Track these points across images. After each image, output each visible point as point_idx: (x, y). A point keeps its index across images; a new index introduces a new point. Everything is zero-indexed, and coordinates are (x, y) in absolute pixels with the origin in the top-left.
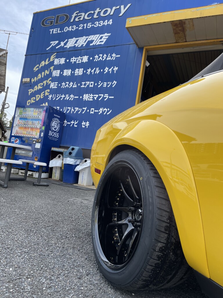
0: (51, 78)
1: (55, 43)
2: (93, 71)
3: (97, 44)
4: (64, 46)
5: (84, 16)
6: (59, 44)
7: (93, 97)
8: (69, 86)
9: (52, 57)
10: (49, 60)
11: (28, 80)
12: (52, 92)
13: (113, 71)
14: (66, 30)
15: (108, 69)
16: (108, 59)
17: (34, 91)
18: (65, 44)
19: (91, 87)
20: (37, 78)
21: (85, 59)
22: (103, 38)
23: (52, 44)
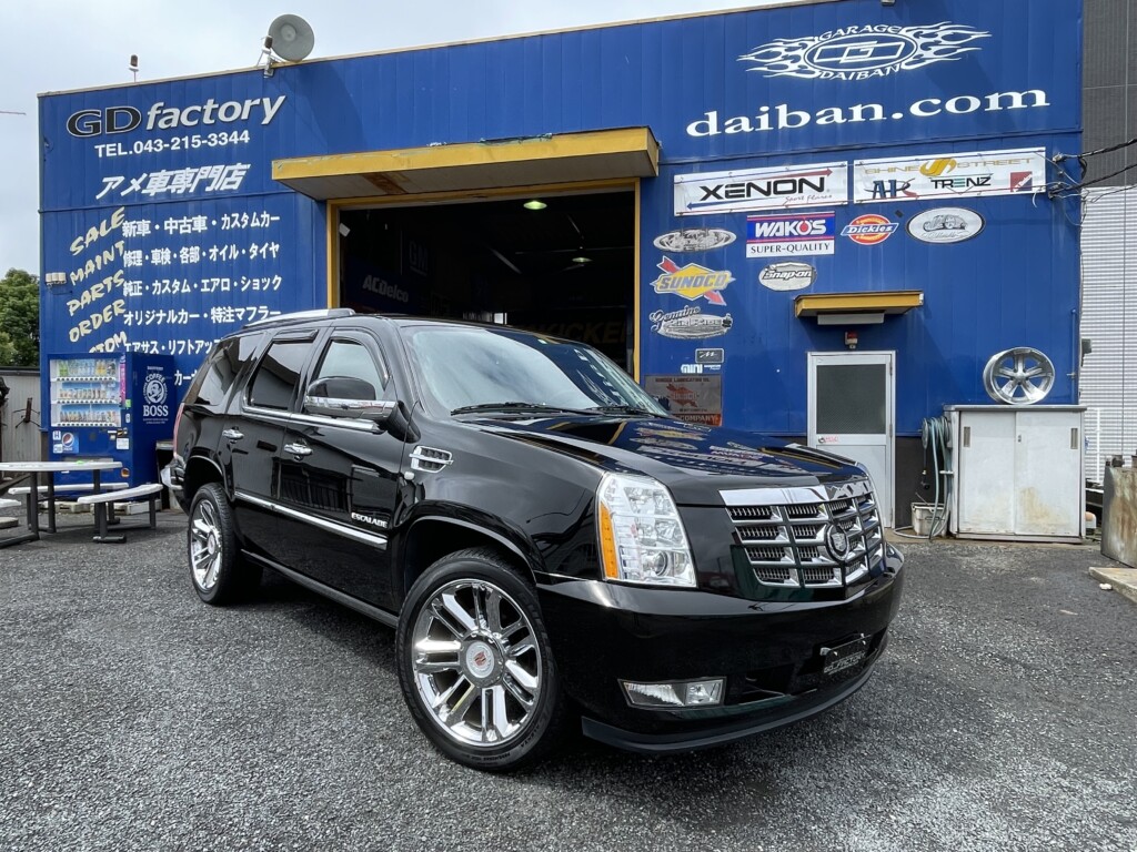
0: (121, 272)
1: (115, 182)
2: (223, 252)
3: (222, 189)
4: (141, 190)
5: (179, 116)
6: (126, 185)
7: (235, 313)
8: (172, 289)
9: (116, 218)
10: (108, 225)
11: (61, 277)
12: (131, 304)
13: (269, 253)
14: (139, 149)
15: (256, 247)
16: (253, 225)
17: (82, 304)
18: (144, 185)
19: (225, 291)
20: (84, 270)
21: (200, 224)
22: (234, 174)
23: (107, 183)
